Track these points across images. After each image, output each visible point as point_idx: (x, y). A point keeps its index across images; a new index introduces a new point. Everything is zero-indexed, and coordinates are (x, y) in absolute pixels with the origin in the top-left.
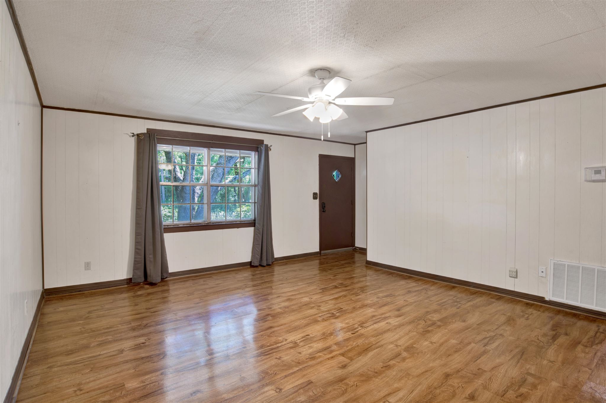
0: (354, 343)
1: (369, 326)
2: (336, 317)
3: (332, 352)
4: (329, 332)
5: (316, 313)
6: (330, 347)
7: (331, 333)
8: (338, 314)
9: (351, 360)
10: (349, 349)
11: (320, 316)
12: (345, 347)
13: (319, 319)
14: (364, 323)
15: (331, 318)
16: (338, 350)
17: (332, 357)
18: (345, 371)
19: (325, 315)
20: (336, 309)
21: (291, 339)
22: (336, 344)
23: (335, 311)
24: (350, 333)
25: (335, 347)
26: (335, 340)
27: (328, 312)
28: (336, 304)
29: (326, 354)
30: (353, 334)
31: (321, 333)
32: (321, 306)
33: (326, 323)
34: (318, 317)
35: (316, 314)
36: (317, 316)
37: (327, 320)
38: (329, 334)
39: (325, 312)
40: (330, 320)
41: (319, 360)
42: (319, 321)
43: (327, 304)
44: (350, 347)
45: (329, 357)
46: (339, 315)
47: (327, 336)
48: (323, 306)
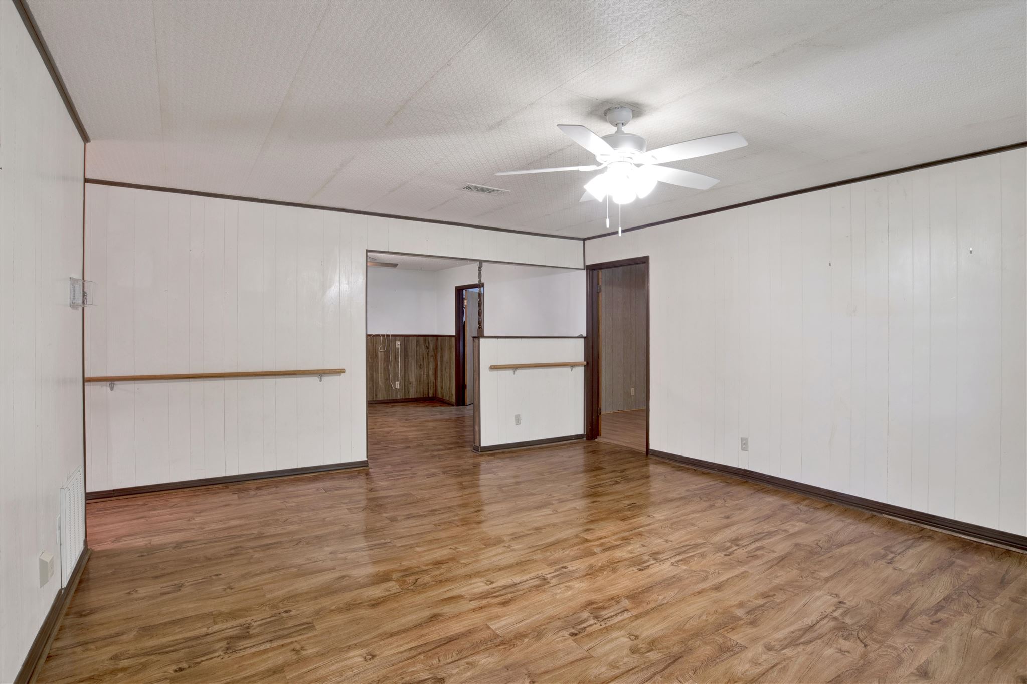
0: (567, 552)
1: (531, 579)
2: (590, 607)
3: (601, 545)
4: (605, 573)
5: (638, 621)
6: (603, 550)
7: (601, 570)
8: (585, 615)
9: (577, 535)
10: (577, 546)
11: (627, 610)
12: (582, 548)
13: (626, 603)
14: (537, 587)
15: (600, 604)
16: (593, 546)
17: (600, 539)
18: (588, 527)
19: (616, 615)
20: (587, 636)
21: (665, 565)
22: (595, 554)
23: (591, 625)
24: (570, 568)
25: (597, 550)
26: (596, 559)
27: (609, 624)
28: (585, 658)
29: (608, 542)
30: (565, 567)
31: (618, 573)
32: (629, 652)
33: (613, 591)
34: (631, 609)
35: (637, 617)
36: (634, 612)
37: (609, 600)
38: (604, 570)
39: (615, 624)
40: (604, 600)
41: (616, 537)
42: (627, 597)
43: (612, 658)
44: (575, 548)
45: (605, 540)
46: (582, 614)
47: (608, 566)
48: (625, 653)
